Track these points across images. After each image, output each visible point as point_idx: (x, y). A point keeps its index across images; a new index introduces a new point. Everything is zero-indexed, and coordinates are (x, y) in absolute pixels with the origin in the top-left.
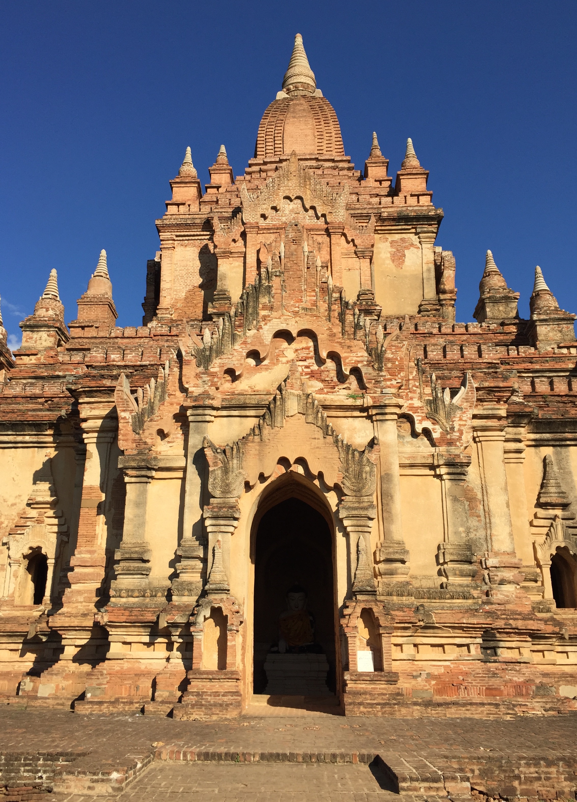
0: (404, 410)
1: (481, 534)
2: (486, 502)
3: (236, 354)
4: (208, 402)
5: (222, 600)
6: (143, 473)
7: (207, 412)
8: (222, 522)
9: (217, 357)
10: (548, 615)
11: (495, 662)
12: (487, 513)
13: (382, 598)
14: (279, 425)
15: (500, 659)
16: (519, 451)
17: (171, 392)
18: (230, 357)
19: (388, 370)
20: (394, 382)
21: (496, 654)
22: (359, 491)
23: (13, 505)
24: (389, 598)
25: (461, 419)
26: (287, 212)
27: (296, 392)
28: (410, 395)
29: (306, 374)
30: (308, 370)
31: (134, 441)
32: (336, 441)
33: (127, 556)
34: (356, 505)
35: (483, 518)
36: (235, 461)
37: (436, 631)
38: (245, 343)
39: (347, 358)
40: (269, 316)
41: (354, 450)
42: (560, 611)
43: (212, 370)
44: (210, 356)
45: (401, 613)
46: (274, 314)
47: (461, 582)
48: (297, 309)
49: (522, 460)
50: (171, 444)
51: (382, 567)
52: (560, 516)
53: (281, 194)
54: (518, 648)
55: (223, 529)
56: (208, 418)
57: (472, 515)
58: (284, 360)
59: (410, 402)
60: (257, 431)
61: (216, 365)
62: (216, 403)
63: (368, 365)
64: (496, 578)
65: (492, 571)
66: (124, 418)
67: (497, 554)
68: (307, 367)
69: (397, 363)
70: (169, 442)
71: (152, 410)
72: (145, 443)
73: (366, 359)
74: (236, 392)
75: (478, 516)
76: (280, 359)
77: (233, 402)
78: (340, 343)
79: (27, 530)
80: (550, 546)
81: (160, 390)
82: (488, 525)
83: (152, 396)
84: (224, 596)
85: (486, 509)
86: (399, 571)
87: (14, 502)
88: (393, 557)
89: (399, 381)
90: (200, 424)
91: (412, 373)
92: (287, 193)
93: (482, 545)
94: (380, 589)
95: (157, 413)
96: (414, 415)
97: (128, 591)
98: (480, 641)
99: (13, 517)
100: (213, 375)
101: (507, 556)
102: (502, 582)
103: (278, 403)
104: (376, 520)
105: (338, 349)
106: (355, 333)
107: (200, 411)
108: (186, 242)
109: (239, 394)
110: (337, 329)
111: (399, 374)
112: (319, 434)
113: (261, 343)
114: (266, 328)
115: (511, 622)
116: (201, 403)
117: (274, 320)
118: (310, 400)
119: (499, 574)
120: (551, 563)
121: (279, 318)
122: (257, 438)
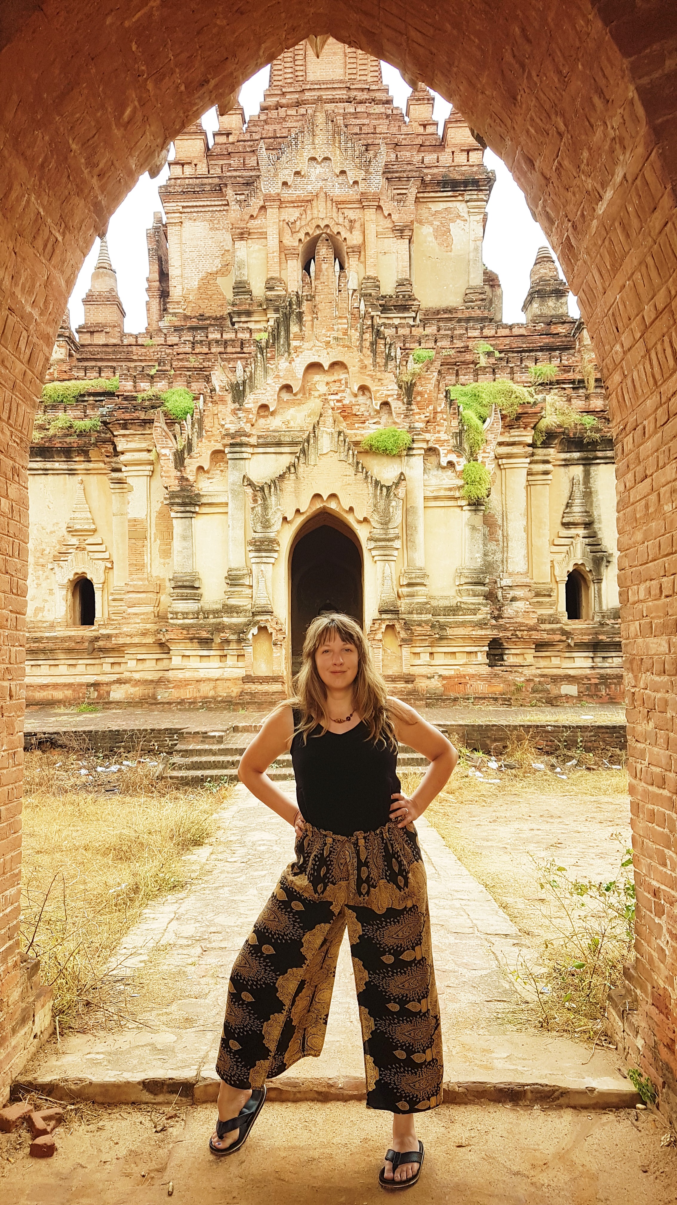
0: (431, 445)
1: (498, 556)
2: (505, 527)
3: (269, 389)
4: (244, 439)
5: (267, 621)
6: (188, 509)
7: (243, 449)
8: (264, 554)
9: (251, 391)
10: (558, 626)
11: (501, 665)
12: (505, 537)
13: (404, 616)
14: (313, 463)
15: (506, 663)
16: (546, 473)
17: (207, 428)
18: (264, 392)
19: (418, 403)
20: (423, 416)
21: (503, 660)
22: (386, 524)
23: (51, 532)
24: (409, 616)
25: (484, 452)
26: (313, 178)
27: (329, 430)
28: (438, 428)
29: (338, 408)
30: (339, 404)
31: (176, 478)
32: (367, 477)
33: (180, 584)
34: (384, 536)
35: (501, 543)
36: (273, 498)
37: (449, 641)
38: (278, 376)
39: (378, 391)
40: (300, 347)
41: (382, 486)
42: (570, 622)
43: (246, 406)
44: (244, 390)
45: (420, 628)
46: (306, 345)
47: (474, 601)
48: (328, 339)
49: (549, 482)
50: (211, 481)
51: (405, 590)
52: (581, 535)
53: (307, 155)
54: (523, 654)
55: (265, 560)
56: (245, 455)
57: (491, 540)
58: (316, 394)
59: (437, 435)
60: (292, 469)
61: (250, 401)
62: (253, 440)
63: (398, 399)
64: (508, 596)
65: (505, 590)
66: (165, 455)
67: (511, 575)
68: (338, 401)
69: (426, 396)
70: (209, 478)
71: (189, 447)
72: (187, 480)
73: (396, 392)
74: (271, 429)
75: (497, 541)
76: (313, 393)
77: (269, 440)
78: (371, 376)
79: (70, 557)
80: (568, 564)
81: (196, 426)
82: (505, 549)
83: (190, 433)
84: (268, 617)
85: (505, 534)
86: (420, 593)
87: (53, 529)
88: (414, 581)
89: (428, 414)
90: (238, 461)
91: (440, 405)
92: (312, 154)
93: (498, 566)
94: (402, 609)
95: (195, 450)
96: (440, 449)
97: (183, 613)
98: (487, 649)
99: (54, 544)
100: (248, 411)
101: (520, 576)
102: (513, 599)
103: (312, 441)
104: (401, 550)
105: (368, 383)
106: (386, 365)
107: (237, 449)
108: (195, 214)
109: (273, 431)
110: (369, 361)
111: (428, 407)
112: (351, 471)
113: (294, 377)
114: (297, 360)
115: (517, 633)
116: (238, 440)
117: (306, 351)
118: (341, 438)
119: (511, 592)
120: (567, 579)
121: (311, 349)
122: (293, 477)
